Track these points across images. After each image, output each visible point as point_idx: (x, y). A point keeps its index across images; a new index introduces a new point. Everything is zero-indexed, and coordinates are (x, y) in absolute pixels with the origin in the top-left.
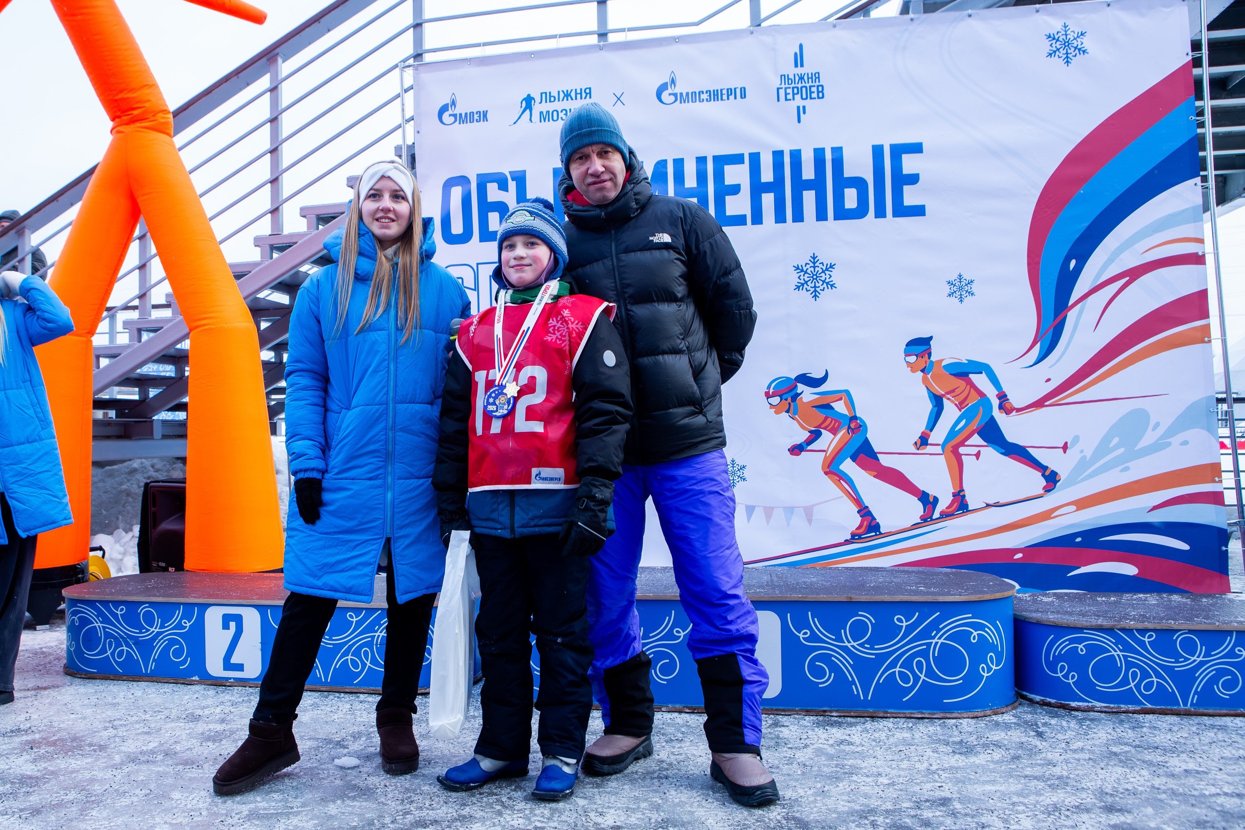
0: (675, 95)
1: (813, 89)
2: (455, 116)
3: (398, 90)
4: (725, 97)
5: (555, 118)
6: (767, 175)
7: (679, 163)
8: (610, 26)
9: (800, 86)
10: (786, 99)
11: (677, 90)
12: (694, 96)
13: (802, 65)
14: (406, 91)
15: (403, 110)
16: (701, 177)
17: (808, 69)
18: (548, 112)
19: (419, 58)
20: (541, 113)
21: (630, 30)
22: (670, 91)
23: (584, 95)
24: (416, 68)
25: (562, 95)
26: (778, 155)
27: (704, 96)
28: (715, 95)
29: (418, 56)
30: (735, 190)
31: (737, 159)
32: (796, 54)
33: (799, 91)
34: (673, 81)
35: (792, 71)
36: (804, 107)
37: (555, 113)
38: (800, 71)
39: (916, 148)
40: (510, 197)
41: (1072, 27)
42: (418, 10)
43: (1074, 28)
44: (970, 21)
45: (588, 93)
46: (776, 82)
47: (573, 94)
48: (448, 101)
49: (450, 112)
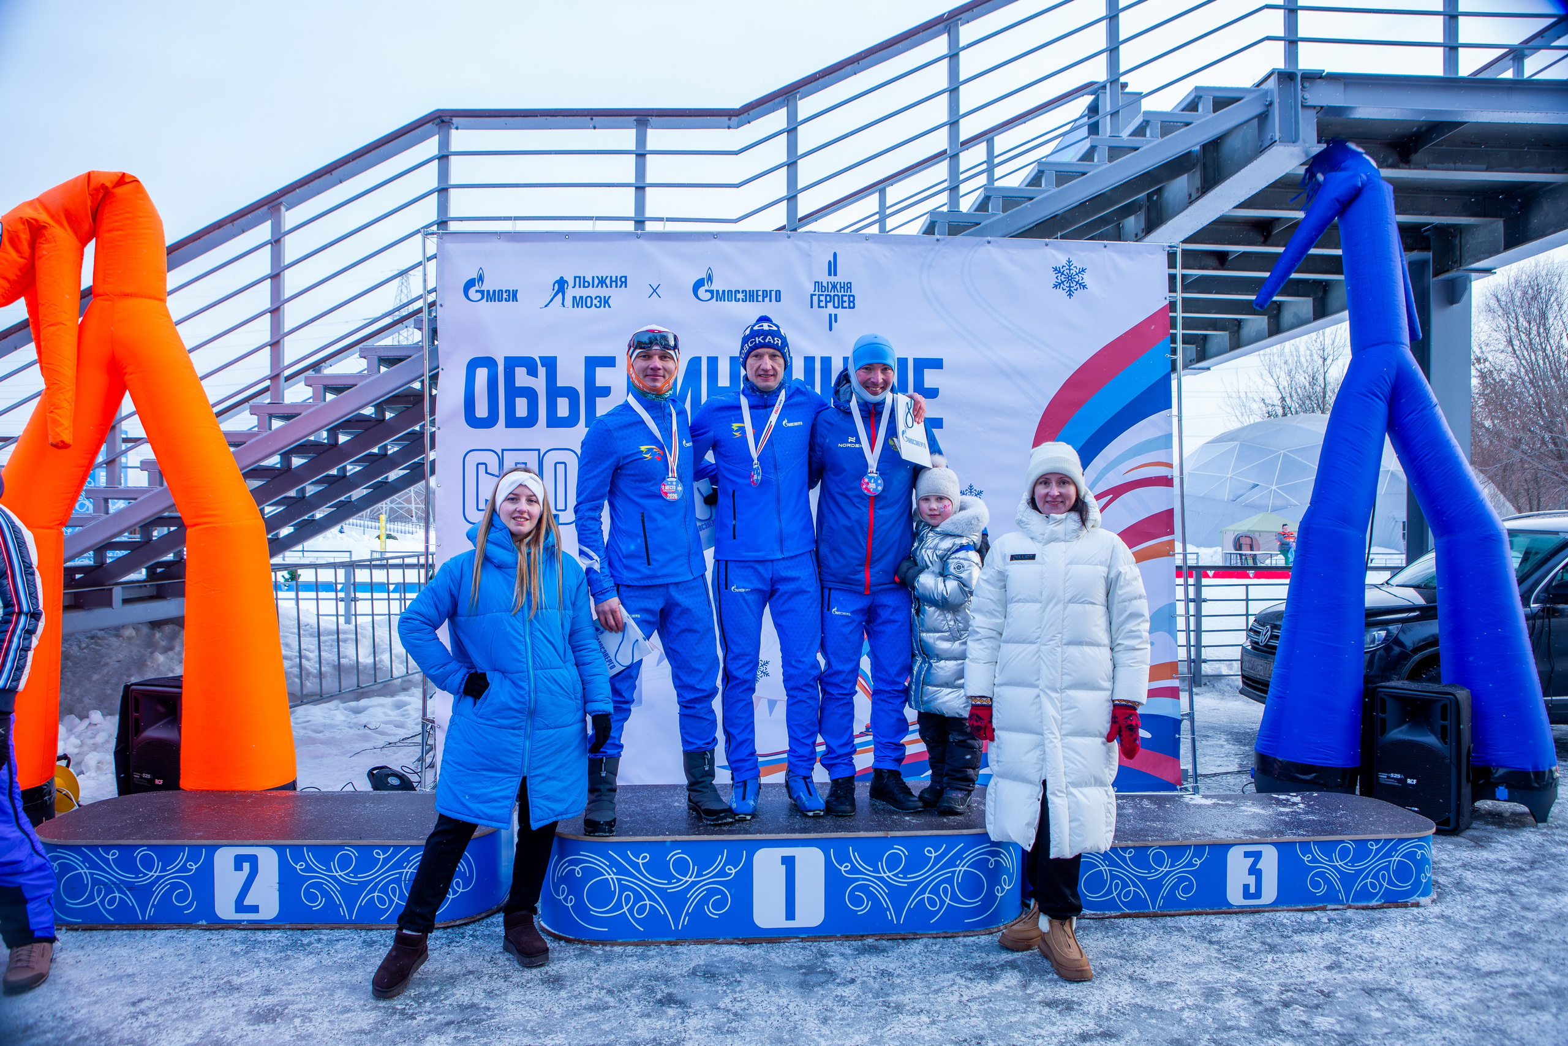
0: (711, 292)
1: (846, 299)
2: (482, 292)
3: (420, 259)
4: (760, 298)
5: (589, 304)
7: (713, 361)
8: (648, 214)
9: (832, 294)
10: (819, 307)
11: (714, 287)
12: (730, 295)
13: (835, 275)
14: (429, 259)
15: (425, 281)
17: (838, 279)
18: (581, 297)
19: (443, 226)
20: (574, 298)
21: (669, 220)
22: (706, 287)
23: (619, 283)
24: (441, 237)
25: (596, 281)
27: (740, 296)
28: (751, 296)
29: (442, 223)
32: (830, 262)
33: (832, 299)
34: (710, 278)
35: (825, 279)
36: (836, 315)
37: (589, 300)
38: (833, 279)
39: (937, 364)
40: (539, 384)
41: (1075, 263)
42: (444, 173)
43: (1077, 264)
44: (989, 247)
45: (623, 282)
46: (810, 288)
47: (608, 281)
48: (474, 275)
49: (477, 288)
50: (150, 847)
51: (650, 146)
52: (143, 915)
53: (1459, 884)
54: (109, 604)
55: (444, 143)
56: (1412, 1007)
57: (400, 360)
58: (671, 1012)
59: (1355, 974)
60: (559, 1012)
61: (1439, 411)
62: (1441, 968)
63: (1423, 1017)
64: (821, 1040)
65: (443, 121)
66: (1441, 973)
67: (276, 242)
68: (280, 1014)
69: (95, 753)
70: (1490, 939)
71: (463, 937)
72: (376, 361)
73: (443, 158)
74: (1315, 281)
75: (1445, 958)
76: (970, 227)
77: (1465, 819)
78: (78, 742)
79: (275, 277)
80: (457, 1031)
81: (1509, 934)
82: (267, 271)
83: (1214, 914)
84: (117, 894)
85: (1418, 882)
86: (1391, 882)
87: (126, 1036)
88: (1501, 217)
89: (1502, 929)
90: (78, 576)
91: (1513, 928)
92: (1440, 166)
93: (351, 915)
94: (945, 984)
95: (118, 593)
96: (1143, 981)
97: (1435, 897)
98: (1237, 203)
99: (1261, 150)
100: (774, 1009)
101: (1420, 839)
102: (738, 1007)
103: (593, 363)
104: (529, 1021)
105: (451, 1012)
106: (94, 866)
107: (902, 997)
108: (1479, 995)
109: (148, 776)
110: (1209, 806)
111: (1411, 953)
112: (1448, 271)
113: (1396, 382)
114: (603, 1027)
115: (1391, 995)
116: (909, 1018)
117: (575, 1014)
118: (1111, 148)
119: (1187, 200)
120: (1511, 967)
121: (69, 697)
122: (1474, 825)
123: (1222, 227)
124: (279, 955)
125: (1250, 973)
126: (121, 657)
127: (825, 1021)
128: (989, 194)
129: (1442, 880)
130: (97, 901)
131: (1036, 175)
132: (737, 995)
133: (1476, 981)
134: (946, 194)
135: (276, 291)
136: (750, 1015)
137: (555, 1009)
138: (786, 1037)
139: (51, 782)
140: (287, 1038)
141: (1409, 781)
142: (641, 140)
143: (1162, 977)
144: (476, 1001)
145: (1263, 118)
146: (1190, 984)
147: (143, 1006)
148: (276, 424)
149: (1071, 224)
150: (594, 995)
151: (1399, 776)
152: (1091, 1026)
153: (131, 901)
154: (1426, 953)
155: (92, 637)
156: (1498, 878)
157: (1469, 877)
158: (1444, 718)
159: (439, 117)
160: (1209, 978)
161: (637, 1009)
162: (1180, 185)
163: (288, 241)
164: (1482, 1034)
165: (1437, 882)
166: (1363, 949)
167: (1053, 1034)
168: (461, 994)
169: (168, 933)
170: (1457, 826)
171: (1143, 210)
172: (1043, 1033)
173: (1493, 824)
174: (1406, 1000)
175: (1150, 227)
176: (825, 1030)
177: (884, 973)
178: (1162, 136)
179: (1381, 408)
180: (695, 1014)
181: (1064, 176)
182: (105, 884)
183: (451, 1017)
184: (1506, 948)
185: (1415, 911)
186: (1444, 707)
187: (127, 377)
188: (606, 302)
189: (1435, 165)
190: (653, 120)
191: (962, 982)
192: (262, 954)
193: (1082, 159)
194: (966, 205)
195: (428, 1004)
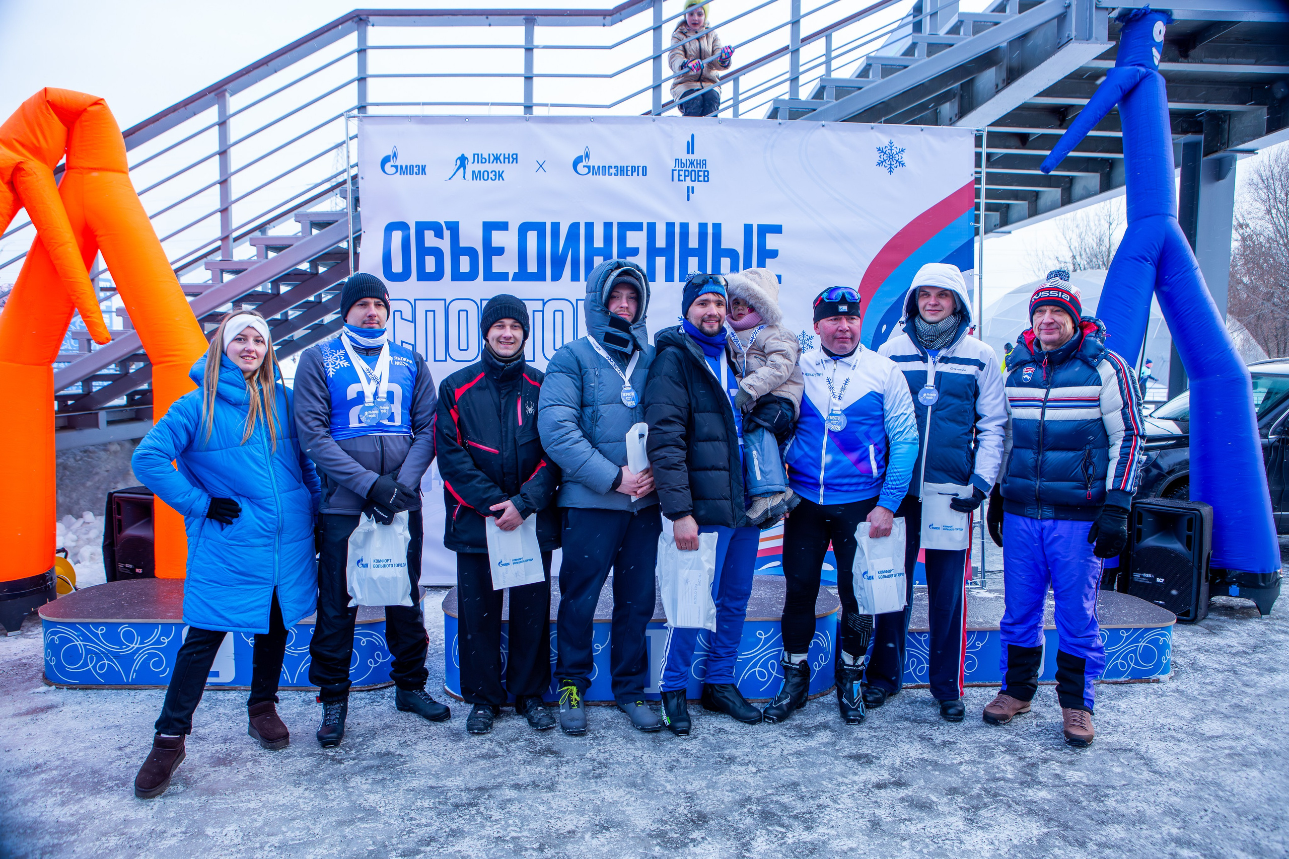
0: (589, 167)
1: (701, 174)
2: (396, 167)
3: (343, 138)
4: (629, 173)
5: (486, 178)
6: (661, 242)
7: (590, 226)
8: (535, 101)
9: (690, 169)
10: (679, 180)
11: (591, 164)
12: (604, 170)
13: (693, 153)
14: (351, 139)
15: (348, 157)
16: (608, 239)
17: (696, 156)
18: (479, 172)
19: (362, 110)
20: (474, 172)
21: (553, 105)
22: (584, 163)
23: (511, 160)
24: (360, 120)
25: (492, 158)
26: (670, 226)
27: (613, 171)
28: (621, 171)
29: (362, 108)
30: (635, 252)
31: (637, 227)
32: (688, 142)
33: (690, 174)
34: (587, 155)
35: (685, 157)
36: (693, 188)
37: (486, 174)
38: (691, 157)
39: (777, 229)
40: (445, 245)
41: (896, 144)
42: (362, 65)
43: (897, 145)
44: (823, 129)
45: (514, 158)
46: (672, 165)
47: (502, 158)
48: (390, 153)
49: (392, 163)
50: (131, 624)
51: (536, 42)
52: (128, 678)
53: (1193, 665)
54: (96, 425)
55: (362, 38)
56: (1147, 764)
57: (329, 224)
58: (547, 760)
59: (1102, 737)
60: (458, 759)
61: (1200, 273)
62: (1173, 733)
63: (1155, 772)
64: (667, 784)
65: (361, 19)
66: (1172, 737)
67: (222, 124)
68: (236, 759)
69: (88, 546)
70: (1214, 709)
71: (383, 698)
72: (309, 225)
73: (362, 51)
74: (1102, 159)
75: (1176, 724)
76: (807, 113)
77: (1201, 612)
78: (75, 537)
79: (223, 153)
80: (376, 774)
81: (1230, 706)
82: (216, 148)
83: (991, 686)
84: (106, 662)
85: (1159, 662)
86: (1137, 663)
87: (114, 775)
88: (1265, 104)
89: (1225, 701)
90: (70, 402)
91: (1234, 701)
92: (1214, 60)
93: (293, 680)
94: (770, 740)
95: (103, 416)
96: (930, 740)
97: (1173, 675)
98: (1037, 92)
99: (1059, 47)
100: (630, 759)
101: (1163, 629)
102: (601, 757)
103: (489, 227)
104: (433, 767)
105: (371, 758)
106: (86, 639)
107: (734, 751)
108: (1202, 755)
109: (130, 566)
110: (991, 599)
111: (1149, 720)
112: (1216, 151)
113: (1163, 248)
114: (493, 772)
115: (1130, 754)
116: (740, 768)
117: (471, 762)
118: (930, 45)
119: (994, 90)
120: (1229, 732)
121: (68, 500)
122: (1210, 616)
123: (1025, 113)
124: (236, 711)
125: (1017, 734)
126: (109, 467)
127: (671, 769)
128: (824, 84)
129: (1180, 661)
130: (90, 666)
131: (865, 68)
132: (602, 747)
133: (1200, 743)
134: (788, 83)
135: (224, 166)
136: (612, 764)
137: (455, 757)
138: (639, 781)
139: (52, 569)
140: (241, 777)
141: (1159, 580)
142: (529, 35)
143: (947, 738)
144: (392, 750)
145: (1062, 18)
146: (967, 743)
147: (127, 750)
148: (227, 277)
149: (895, 111)
150: (486, 746)
151: (1150, 576)
152: (886, 776)
153: (117, 667)
154: (1161, 720)
155: (85, 451)
156: (1225, 659)
157: (1202, 658)
158: (1190, 529)
159: (358, 16)
160: (984, 739)
161: (520, 757)
162: (988, 77)
163: (232, 122)
164: (1201, 786)
165: (1175, 662)
166: (1111, 716)
167: (855, 782)
168: (380, 744)
169: (147, 692)
170: (1196, 616)
171: (957, 98)
172: (846, 781)
173: (1226, 615)
174: (1142, 758)
175: (963, 112)
176: (671, 777)
177: (720, 730)
178: (974, 34)
179: (1149, 270)
180: (567, 762)
181: (889, 69)
182: (96, 653)
183: (371, 762)
184: (1227, 717)
185: (1156, 686)
186: (1190, 521)
187: (98, 239)
188: (500, 176)
189: (1210, 59)
190: (539, 19)
191: (783, 739)
192: (222, 710)
193: (905, 54)
194: (805, 93)
195: (353, 752)
